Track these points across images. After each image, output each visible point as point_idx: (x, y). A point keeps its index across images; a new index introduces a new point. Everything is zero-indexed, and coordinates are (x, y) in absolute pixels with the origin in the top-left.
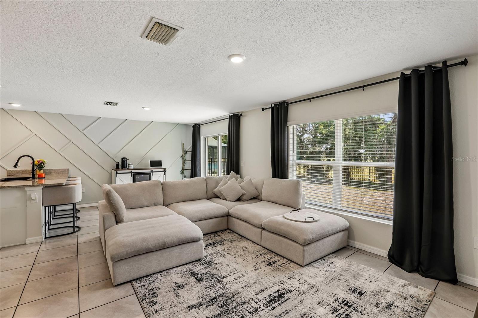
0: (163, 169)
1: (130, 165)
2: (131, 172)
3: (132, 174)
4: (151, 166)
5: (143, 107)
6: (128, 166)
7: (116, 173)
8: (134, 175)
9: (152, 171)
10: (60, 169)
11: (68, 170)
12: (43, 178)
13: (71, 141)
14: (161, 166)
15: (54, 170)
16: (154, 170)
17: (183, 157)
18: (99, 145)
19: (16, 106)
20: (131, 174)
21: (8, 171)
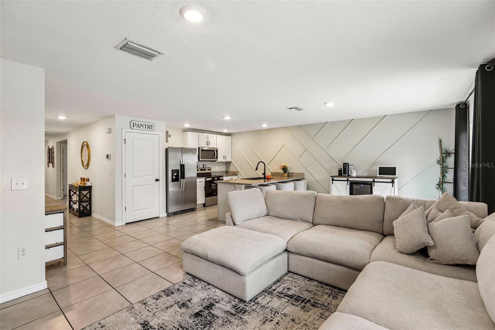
0: (391, 180)
1: (352, 172)
2: (348, 180)
3: (349, 182)
4: (379, 175)
5: (325, 104)
6: (351, 173)
7: (332, 180)
8: (352, 184)
9: (374, 180)
10: (298, 173)
11: (303, 174)
12: (269, 179)
13: (305, 148)
14: (396, 175)
15: (295, 173)
16: (376, 180)
17: (442, 161)
18: (326, 151)
19: (265, 126)
20: (347, 182)
21: (271, 172)
